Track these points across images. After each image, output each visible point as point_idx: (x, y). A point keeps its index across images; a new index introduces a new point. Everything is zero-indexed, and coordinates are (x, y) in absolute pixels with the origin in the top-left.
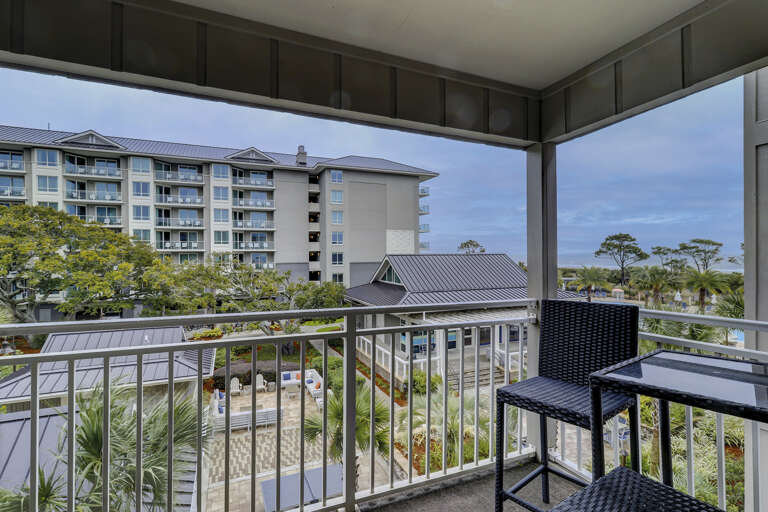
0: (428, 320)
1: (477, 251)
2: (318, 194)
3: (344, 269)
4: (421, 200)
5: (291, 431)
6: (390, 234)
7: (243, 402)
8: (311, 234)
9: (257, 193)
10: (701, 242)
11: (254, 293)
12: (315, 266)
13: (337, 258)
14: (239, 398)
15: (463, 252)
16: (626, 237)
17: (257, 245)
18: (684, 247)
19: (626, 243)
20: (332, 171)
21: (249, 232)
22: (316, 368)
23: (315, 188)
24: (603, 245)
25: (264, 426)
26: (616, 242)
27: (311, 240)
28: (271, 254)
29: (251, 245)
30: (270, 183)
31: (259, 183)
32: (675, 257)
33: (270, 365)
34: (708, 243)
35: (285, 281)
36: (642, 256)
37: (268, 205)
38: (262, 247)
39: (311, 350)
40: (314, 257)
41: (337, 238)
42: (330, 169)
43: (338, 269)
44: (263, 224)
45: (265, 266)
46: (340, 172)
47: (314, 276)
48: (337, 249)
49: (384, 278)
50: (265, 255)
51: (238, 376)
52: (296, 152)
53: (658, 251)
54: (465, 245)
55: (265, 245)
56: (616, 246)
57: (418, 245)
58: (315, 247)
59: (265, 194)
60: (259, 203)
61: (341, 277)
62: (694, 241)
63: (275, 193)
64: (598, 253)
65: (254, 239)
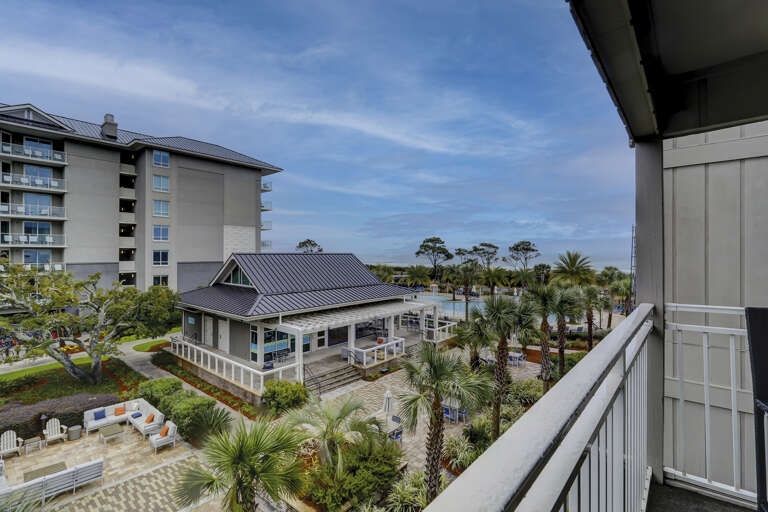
0: (285, 324)
1: (315, 250)
2: (135, 177)
3: (170, 270)
4: (263, 194)
5: (117, 487)
6: (228, 230)
7: (26, 464)
8: (122, 226)
9: (35, 169)
10: (486, 245)
11: (34, 305)
12: (127, 267)
13: (161, 257)
14: (16, 459)
15: (301, 251)
16: (437, 240)
17: (34, 238)
18: (476, 249)
19: (438, 245)
20: (155, 152)
21: (19, 221)
22: (144, 396)
23: (129, 170)
24: (421, 246)
25: (71, 492)
26: (430, 244)
27: (121, 235)
28: (59, 252)
29: (23, 238)
30: (58, 157)
31: (38, 153)
32: (470, 257)
33: (68, 403)
34: (490, 246)
35: (90, 287)
36: (449, 256)
37: (54, 185)
38: (43, 241)
39: (131, 374)
40: (126, 255)
41: (161, 232)
42: (151, 149)
43: (161, 270)
44: (46, 210)
45: (47, 267)
46: (167, 155)
47: (128, 279)
48: (161, 247)
49: (228, 280)
50: (49, 253)
51: (15, 428)
52: (101, 122)
53: (460, 252)
54: (303, 244)
55: (49, 239)
56: (431, 248)
57: (259, 243)
58: (128, 243)
59: (50, 171)
60: (39, 182)
61: (165, 279)
62: (482, 245)
63: (66, 171)
64: (418, 253)
65: (29, 230)
